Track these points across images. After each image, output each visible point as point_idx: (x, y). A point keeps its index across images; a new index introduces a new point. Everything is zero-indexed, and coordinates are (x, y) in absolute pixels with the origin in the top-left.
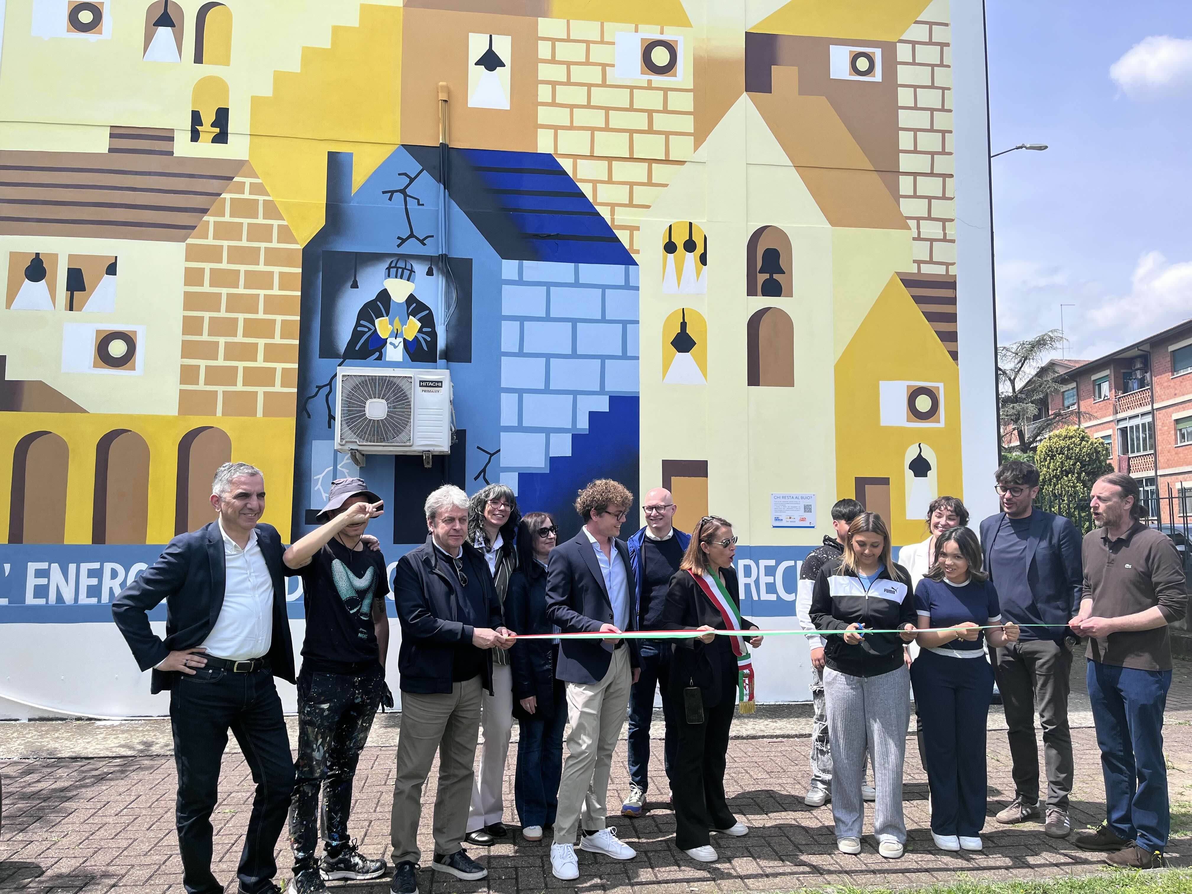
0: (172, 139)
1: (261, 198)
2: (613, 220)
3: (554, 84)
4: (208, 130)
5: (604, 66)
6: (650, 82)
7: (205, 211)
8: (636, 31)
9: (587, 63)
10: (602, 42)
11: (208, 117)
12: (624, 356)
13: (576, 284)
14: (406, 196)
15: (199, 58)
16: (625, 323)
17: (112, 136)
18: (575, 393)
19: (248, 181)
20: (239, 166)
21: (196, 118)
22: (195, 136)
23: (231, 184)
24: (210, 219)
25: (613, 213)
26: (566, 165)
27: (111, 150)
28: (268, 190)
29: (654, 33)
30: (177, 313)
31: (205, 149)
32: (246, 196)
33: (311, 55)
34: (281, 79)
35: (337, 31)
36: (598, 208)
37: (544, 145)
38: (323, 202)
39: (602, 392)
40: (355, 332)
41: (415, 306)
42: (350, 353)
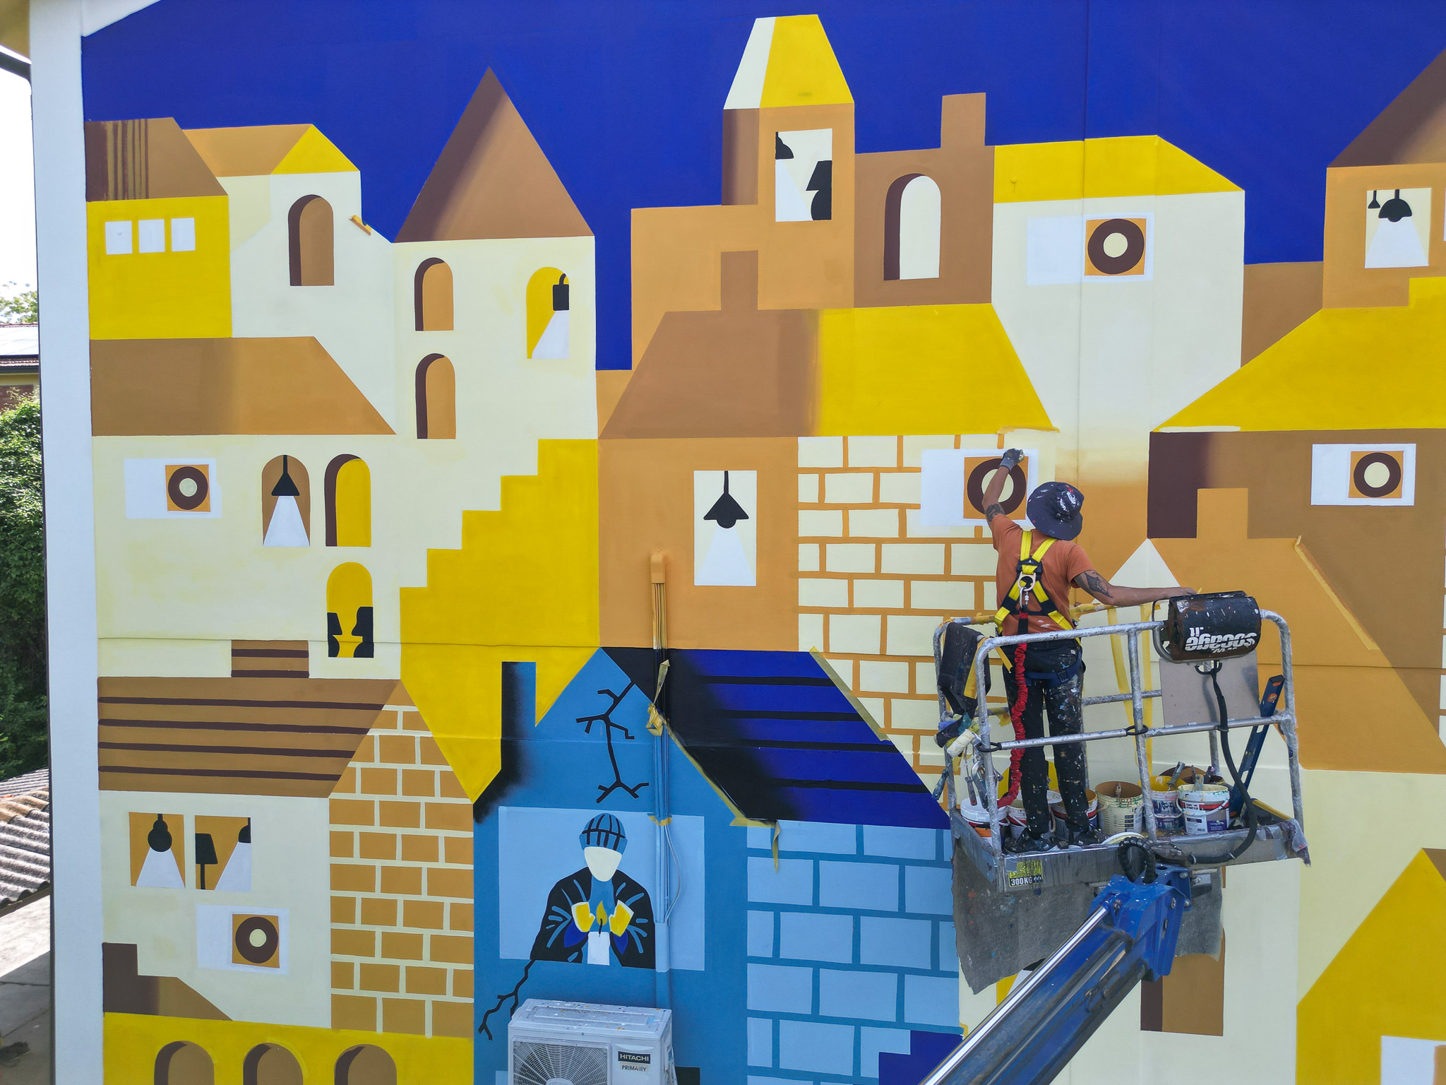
0: (305, 654)
1: (418, 734)
2: (916, 757)
3: (823, 542)
4: (349, 641)
5: (902, 508)
6: (978, 530)
7: (349, 755)
8: (957, 446)
9: (876, 504)
10: (900, 469)
11: (348, 622)
12: (935, 970)
13: (860, 856)
14: (609, 724)
15: (331, 540)
16: (935, 919)
17: (235, 653)
18: (858, 1024)
19: (401, 710)
20: (389, 688)
21: (334, 624)
22: (334, 650)
23: (381, 717)
24: (356, 765)
25: (916, 746)
26: (841, 671)
27: (235, 673)
28: (426, 721)
29: (986, 447)
30: (323, 893)
31: (348, 667)
32: (399, 732)
33: (474, 523)
34: (437, 560)
35: (509, 484)
36: (892, 738)
37: (808, 639)
38: (497, 736)
39: (900, 1023)
40: (546, 921)
41: (624, 886)
42: (540, 951)
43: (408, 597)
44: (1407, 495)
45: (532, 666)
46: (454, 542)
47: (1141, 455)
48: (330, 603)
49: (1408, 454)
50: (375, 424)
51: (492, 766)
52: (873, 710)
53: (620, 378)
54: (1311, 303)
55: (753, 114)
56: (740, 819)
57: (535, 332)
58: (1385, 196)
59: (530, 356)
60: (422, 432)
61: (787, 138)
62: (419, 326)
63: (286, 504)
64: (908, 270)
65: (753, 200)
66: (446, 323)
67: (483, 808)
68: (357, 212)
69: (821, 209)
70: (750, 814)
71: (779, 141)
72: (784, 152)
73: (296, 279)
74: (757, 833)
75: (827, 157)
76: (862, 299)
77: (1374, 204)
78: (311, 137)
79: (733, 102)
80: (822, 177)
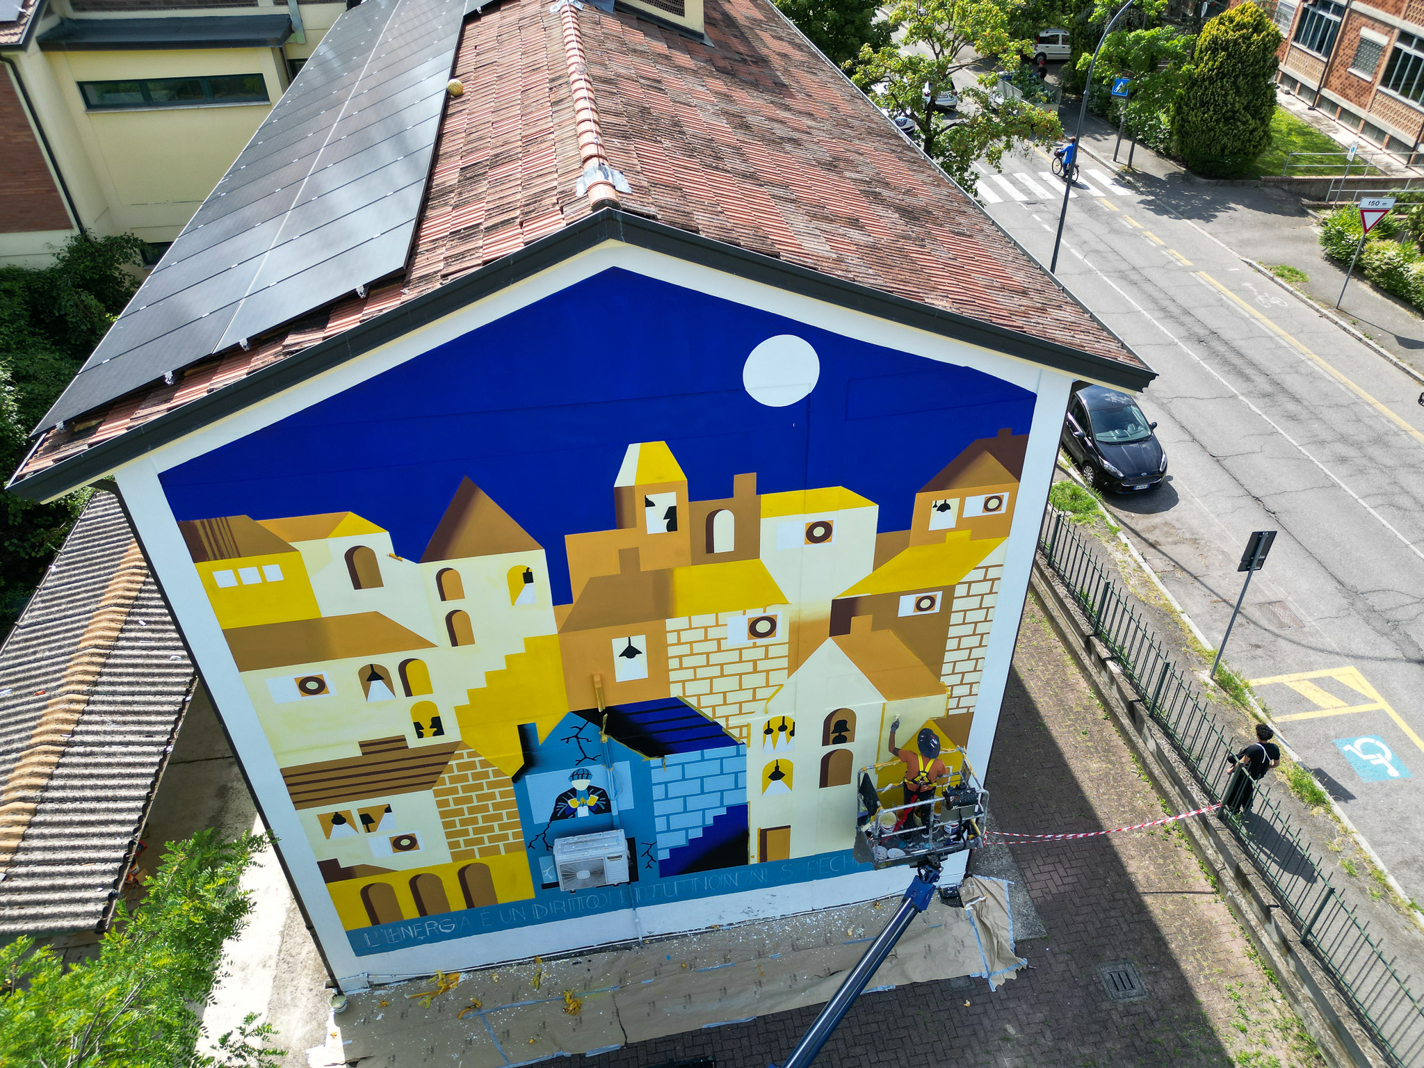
0: (404, 740)
1: (477, 759)
2: (727, 725)
3: (680, 657)
4: (428, 730)
5: (719, 640)
6: (755, 643)
7: (441, 773)
8: (744, 614)
9: (706, 640)
10: (717, 625)
11: (427, 724)
12: (737, 787)
13: (703, 760)
14: (578, 738)
15: (408, 693)
16: (736, 774)
17: (361, 746)
18: (703, 810)
19: (465, 752)
20: (456, 745)
21: (418, 726)
22: (420, 735)
23: (454, 756)
24: (445, 776)
25: (727, 720)
26: (692, 702)
27: (366, 755)
28: (480, 753)
29: (759, 613)
30: (438, 821)
31: (430, 740)
32: (466, 760)
33: (491, 676)
34: (472, 694)
35: (509, 659)
36: (716, 720)
37: (675, 692)
38: (520, 753)
39: (722, 805)
40: (555, 808)
41: (592, 790)
42: (554, 817)
43: (459, 710)
44: (937, 608)
45: (534, 724)
46: (483, 684)
47: (828, 609)
48: (413, 718)
49: (939, 596)
50: (424, 644)
51: (520, 762)
52: (708, 713)
53: (566, 609)
54: (905, 545)
55: (631, 488)
56: (646, 758)
57: (515, 594)
58: (940, 502)
59: (513, 604)
60: (454, 643)
61: (650, 498)
62: (443, 598)
63: (376, 685)
64: (718, 548)
65: (634, 525)
66: (460, 595)
67: (517, 778)
68: (392, 551)
69: (672, 526)
70: (651, 755)
71: (646, 499)
72: (649, 504)
73: (357, 585)
74: (655, 761)
75: (674, 504)
76: (696, 561)
77: (935, 506)
78: (351, 518)
79: (619, 483)
80: (671, 514)
